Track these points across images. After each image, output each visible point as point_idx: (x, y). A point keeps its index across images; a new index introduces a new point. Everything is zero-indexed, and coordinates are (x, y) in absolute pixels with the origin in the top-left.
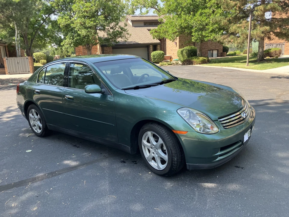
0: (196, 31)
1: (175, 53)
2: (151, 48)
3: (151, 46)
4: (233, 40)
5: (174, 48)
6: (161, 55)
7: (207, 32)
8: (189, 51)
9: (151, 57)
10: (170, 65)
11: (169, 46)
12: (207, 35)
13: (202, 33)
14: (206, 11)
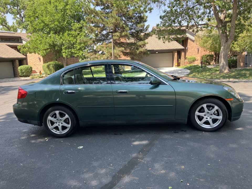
0: (66, 49)
1: (39, 67)
2: (17, 62)
3: (16, 60)
4: (99, 57)
5: (38, 63)
6: (30, 69)
7: (75, 49)
8: (55, 66)
9: (19, 71)
10: (41, 78)
11: (32, 61)
12: (76, 52)
13: (71, 50)
14: (73, 32)
